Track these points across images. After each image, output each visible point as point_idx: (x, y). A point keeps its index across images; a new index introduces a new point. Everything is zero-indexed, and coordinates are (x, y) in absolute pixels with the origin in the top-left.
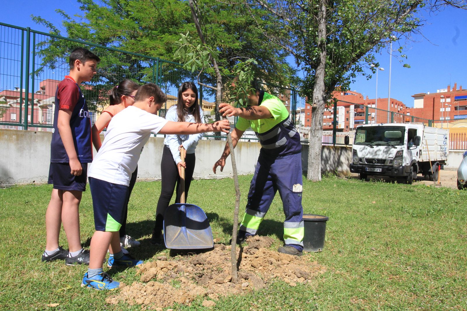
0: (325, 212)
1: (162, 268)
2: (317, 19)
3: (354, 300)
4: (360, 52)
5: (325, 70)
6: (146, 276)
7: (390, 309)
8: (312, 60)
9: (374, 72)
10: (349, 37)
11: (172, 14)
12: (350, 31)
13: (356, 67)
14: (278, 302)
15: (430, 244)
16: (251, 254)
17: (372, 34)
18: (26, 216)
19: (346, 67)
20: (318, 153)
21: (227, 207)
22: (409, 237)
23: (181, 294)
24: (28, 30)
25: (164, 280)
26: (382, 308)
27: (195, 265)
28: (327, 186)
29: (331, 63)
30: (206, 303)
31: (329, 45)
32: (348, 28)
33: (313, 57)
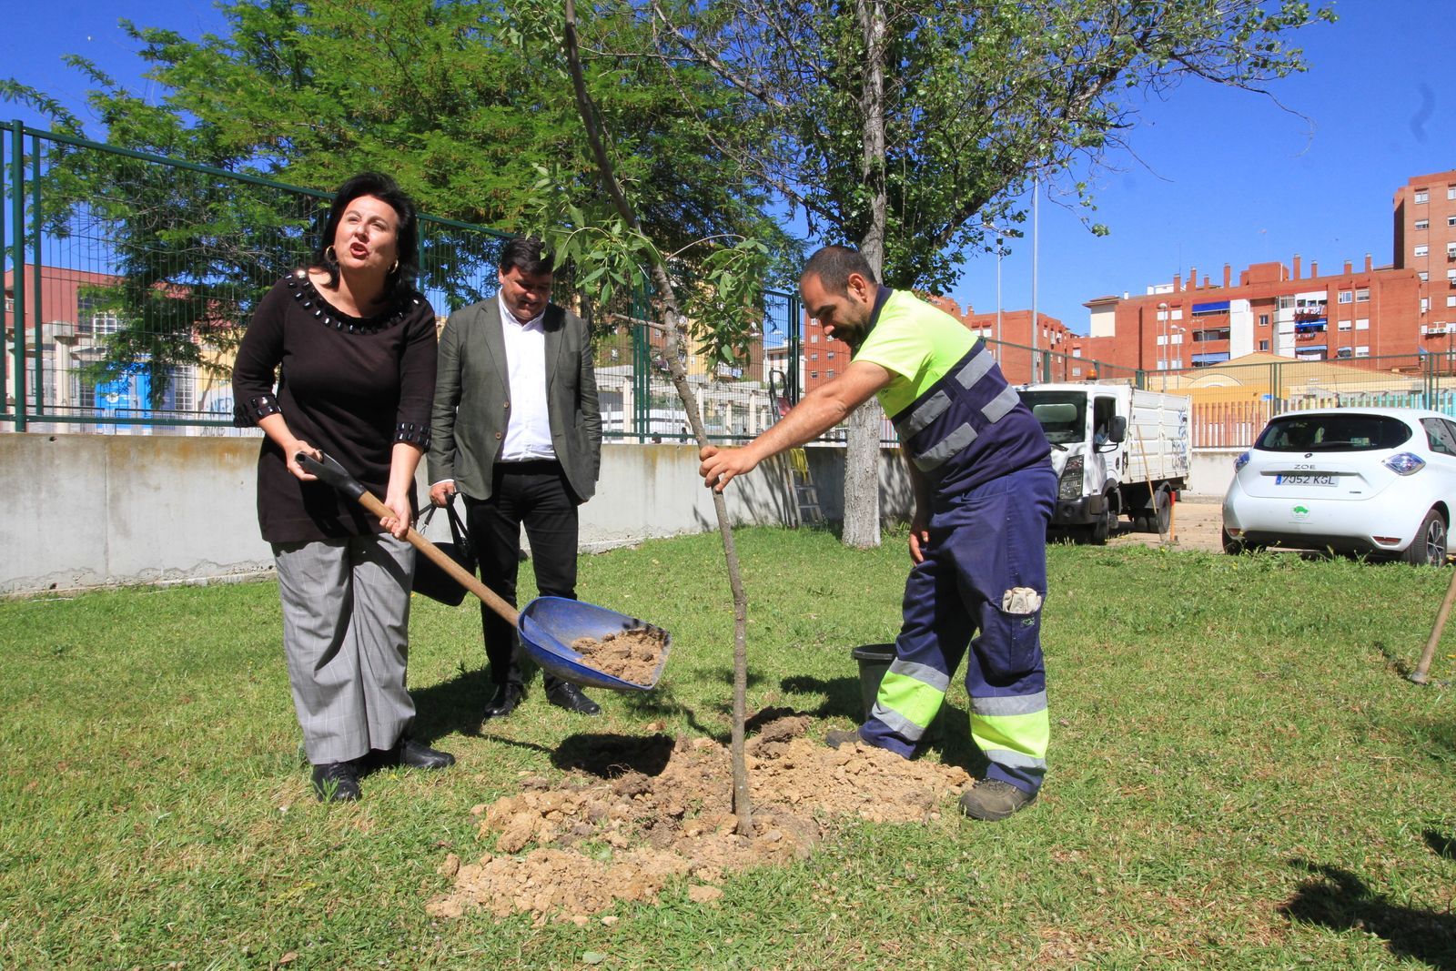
1: (544, 815)
2: (860, 105)
3: (1058, 854)
4: (974, 196)
5: (884, 246)
6: (510, 836)
7: (1146, 870)
8: (847, 216)
10: (945, 156)
11: (444, 78)
12: (949, 140)
13: (964, 235)
14: (876, 875)
15: (1196, 700)
16: (770, 758)
17: (1004, 150)
18: (77, 692)
19: (939, 236)
20: (869, 472)
22: (1140, 686)
23: (628, 875)
24: (16, 128)
25: (561, 842)
26: (1131, 867)
27: (632, 796)
28: (900, 560)
29: (900, 226)
30: (695, 893)
31: (893, 176)
32: (944, 132)
33: (853, 209)
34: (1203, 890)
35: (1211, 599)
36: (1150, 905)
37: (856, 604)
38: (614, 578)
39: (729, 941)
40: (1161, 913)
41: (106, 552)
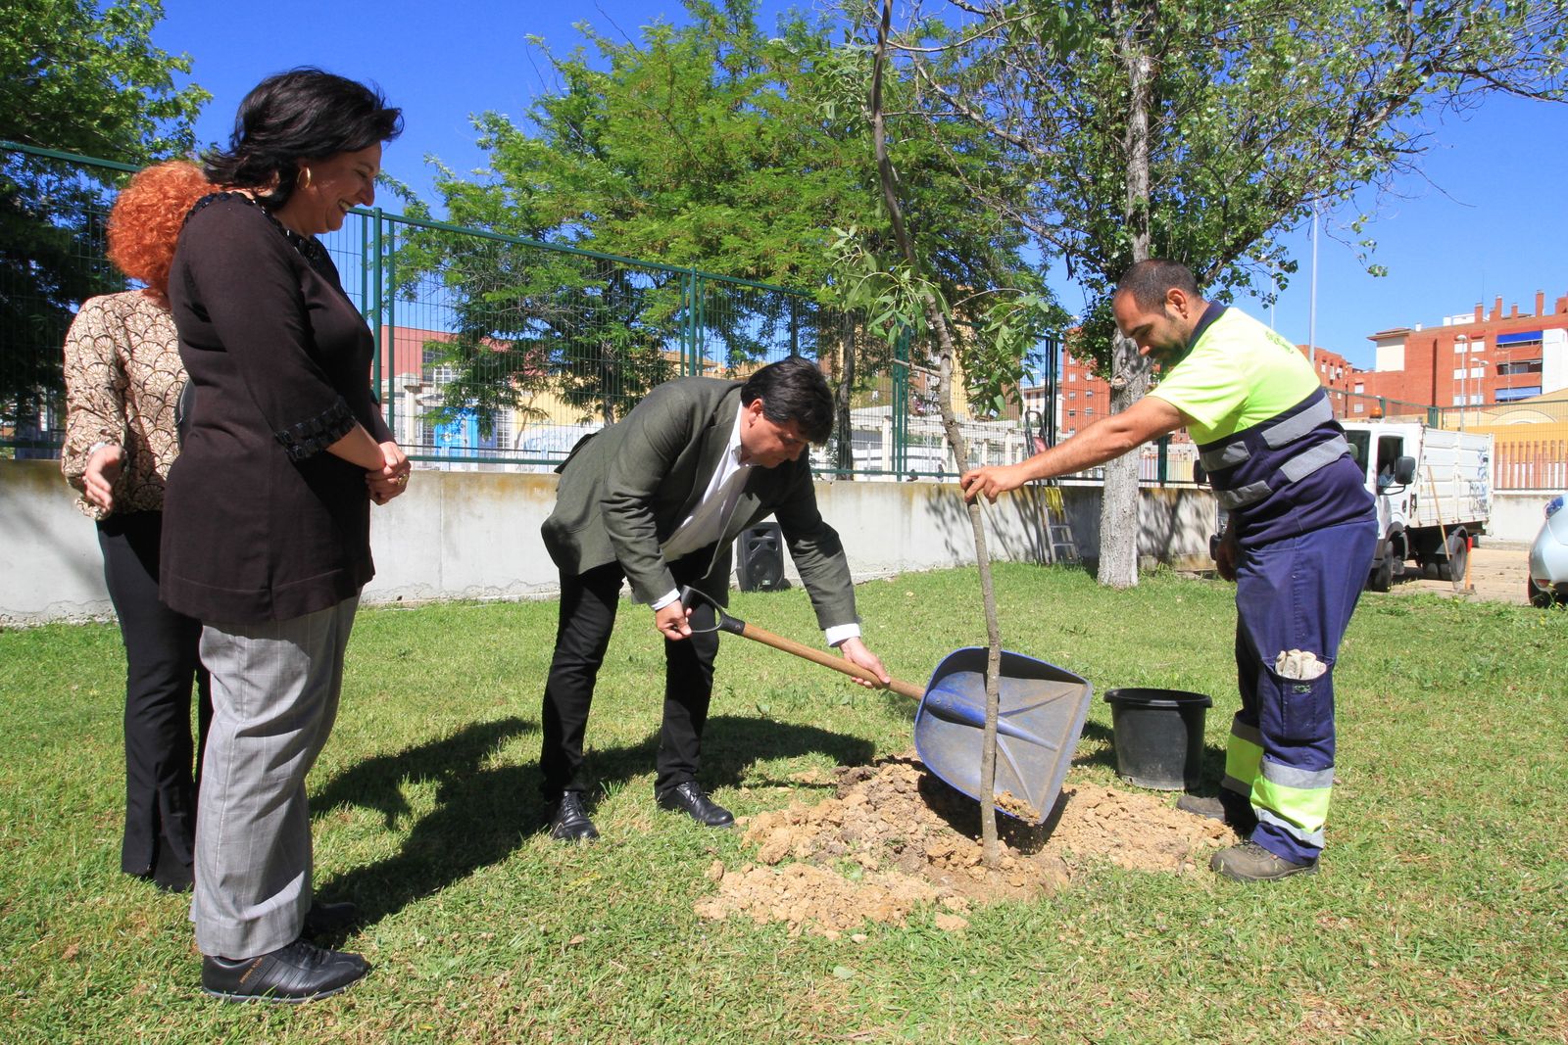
0: (1177, 676)
2: (1124, 146)
3: (1325, 920)
4: (1246, 232)
6: (770, 849)
7: (1427, 946)
8: (1107, 257)
9: (1283, 287)
10: (1214, 192)
11: (721, 147)
12: (1217, 176)
13: (1233, 272)
14: (1125, 922)
15: (1492, 766)
17: (1279, 183)
19: (1205, 274)
20: (1128, 512)
21: (905, 664)
22: (1425, 746)
23: (878, 896)
24: (377, 214)
25: (815, 859)
26: (1408, 941)
28: (1158, 601)
30: (941, 920)
31: (1156, 215)
32: (1212, 169)
33: (1113, 251)
34: (1494, 974)
35: (1513, 655)
36: (1429, 985)
37: (1110, 644)
38: (870, 608)
39: (973, 971)
40: (1442, 994)
41: (440, 571)
